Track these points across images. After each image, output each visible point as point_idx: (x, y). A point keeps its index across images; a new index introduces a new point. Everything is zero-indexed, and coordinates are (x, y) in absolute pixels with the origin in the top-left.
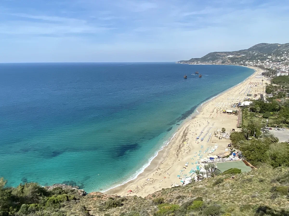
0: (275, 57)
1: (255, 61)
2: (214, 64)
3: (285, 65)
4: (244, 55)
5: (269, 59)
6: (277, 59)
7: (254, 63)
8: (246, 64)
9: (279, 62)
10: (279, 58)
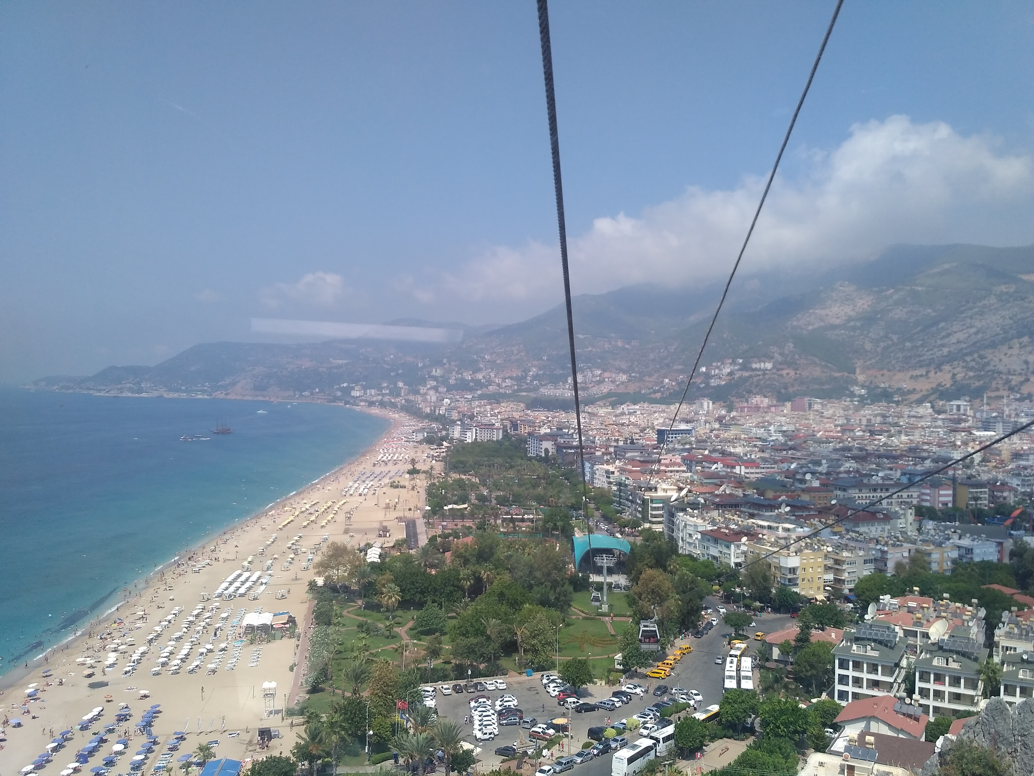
0: (457, 373)
1: (388, 387)
2: (219, 395)
3: (490, 404)
4: (344, 362)
5: (435, 378)
6: (463, 380)
7: (384, 395)
8: (353, 397)
9: (471, 390)
10: (468, 376)
